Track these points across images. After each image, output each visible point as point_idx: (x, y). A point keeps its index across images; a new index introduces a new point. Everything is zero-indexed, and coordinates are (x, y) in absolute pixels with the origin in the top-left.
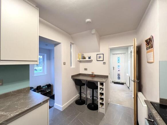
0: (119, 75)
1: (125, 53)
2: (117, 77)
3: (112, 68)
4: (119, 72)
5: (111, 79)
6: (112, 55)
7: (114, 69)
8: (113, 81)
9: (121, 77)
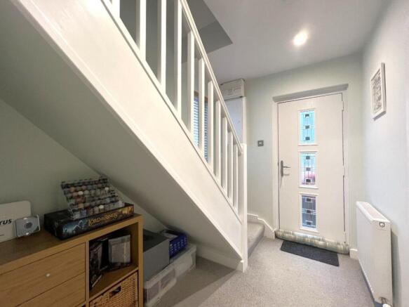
0: (309, 203)
1: (345, 87)
2: (300, 210)
3: (276, 169)
4: (309, 190)
5: (271, 222)
6: (274, 105)
7: (285, 171)
8: (280, 234)
9: (318, 212)
